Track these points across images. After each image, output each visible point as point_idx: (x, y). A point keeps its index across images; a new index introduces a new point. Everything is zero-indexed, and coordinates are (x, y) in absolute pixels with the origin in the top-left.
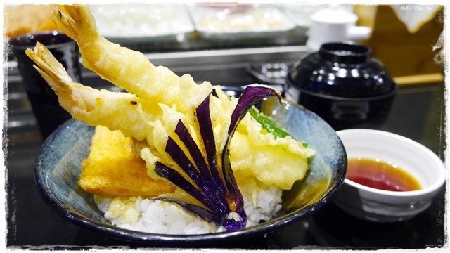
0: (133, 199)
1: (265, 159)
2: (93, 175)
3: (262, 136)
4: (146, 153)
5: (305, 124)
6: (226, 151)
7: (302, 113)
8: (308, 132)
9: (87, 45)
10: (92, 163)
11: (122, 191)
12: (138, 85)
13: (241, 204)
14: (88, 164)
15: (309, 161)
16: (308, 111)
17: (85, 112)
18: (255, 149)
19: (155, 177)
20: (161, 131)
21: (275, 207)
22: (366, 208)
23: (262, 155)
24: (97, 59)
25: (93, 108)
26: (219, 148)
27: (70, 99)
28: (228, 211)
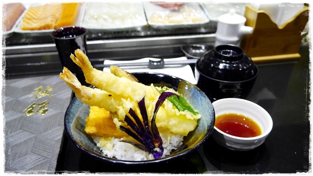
0: (110, 138)
1: (174, 122)
2: (91, 126)
3: (173, 110)
4: (116, 120)
5: (199, 99)
6: (153, 120)
7: (199, 92)
8: (200, 104)
9: (87, 74)
10: (91, 120)
11: (105, 135)
12: (112, 90)
13: (161, 143)
14: (89, 120)
15: (198, 121)
16: (201, 91)
17: (87, 100)
18: (169, 117)
19: (120, 131)
20: (123, 112)
21: (179, 143)
22: (228, 144)
23: (172, 119)
24: (92, 80)
25: (91, 98)
26: (150, 118)
27: (81, 94)
28: (155, 147)
